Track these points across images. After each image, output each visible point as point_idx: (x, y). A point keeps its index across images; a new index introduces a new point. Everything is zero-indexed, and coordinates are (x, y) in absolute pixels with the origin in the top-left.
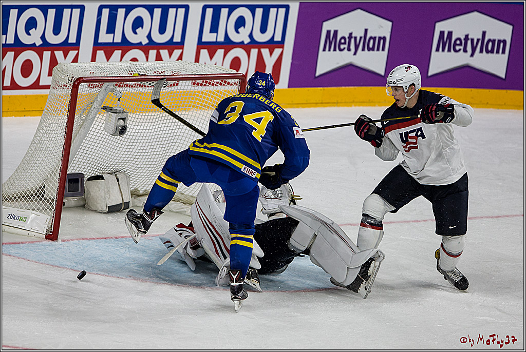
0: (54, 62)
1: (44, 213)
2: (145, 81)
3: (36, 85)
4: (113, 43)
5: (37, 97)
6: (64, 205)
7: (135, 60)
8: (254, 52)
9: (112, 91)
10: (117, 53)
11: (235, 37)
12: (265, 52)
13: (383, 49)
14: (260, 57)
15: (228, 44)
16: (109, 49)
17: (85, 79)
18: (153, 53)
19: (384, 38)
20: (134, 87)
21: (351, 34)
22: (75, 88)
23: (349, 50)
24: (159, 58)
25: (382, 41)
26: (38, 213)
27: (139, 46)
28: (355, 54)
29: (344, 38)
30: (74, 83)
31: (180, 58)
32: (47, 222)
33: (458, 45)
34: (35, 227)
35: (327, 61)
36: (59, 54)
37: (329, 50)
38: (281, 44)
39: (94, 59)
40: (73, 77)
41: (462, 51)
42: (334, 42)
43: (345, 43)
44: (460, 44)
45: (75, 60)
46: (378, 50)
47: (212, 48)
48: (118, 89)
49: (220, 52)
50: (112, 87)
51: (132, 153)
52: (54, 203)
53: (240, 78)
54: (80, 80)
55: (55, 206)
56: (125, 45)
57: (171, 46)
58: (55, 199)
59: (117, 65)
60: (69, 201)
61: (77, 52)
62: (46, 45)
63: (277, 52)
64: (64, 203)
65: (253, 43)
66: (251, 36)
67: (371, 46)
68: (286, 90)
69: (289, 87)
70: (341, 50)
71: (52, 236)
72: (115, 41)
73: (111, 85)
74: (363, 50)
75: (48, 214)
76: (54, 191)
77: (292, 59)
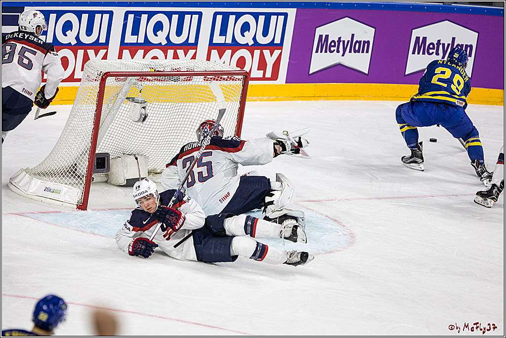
0: (86, 58)
1: (75, 187)
2: (160, 76)
3: (71, 79)
4: (137, 44)
5: (72, 88)
6: (93, 180)
7: (155, 58)
8: (257, 53)
9: (135, 84)
10: (141, 52)
11: (240, 40)
12: (267, 53)
13: (367, 52)
14: (262, 56)
15: (235, 46)
16: (133, 48)
17: (111, 73)
18: (171, 52)
19: (368, 42)
20: (152, 81)
21: (340, 38)
22: (103, 81)
23: (338, 51)
24: (176, 56)
25: (366, 44)
26: (70, 186)
27: (159, 46)
28: (343, 55)
29: (334, 41)
30: (102, 77)
31: (194, 57)
32: (78, 195)
33: (431, 49)
34: (67, 199)
35: (319, 61)
36: (91, 52)
37: (321, 52)
38: (280, 46)
39: (120, 57)
40: (101, 72)
41: (435, 53)
42: (326, 45)
43: (334, 46)
44: (433, 48)
45: (105, 57)
46: (363, 52)
47: (221, 48)
48: (140, 83)
49: (228, 52)
50: (135, 81)
51: (149, 137)
52: (84, 179)
53: (244, 74)
54: (107, 75)
55: (84, 181)
56: (147, 45)
57: (187, 46)
58: (85, 175)
59: (140, 62)
60: (97, 177)
61: (106, 50)
62: (80, 44)
63: (277, 53)
64: (93, 178)
65: (256, 45)
66: (254, 39)
67: (357, 49)
68: (284, 85)
69: (286, 83)
70: (331, 52)
71: (83, 206)
72: (138, 42)
73: (133, 79)
74: (350, 52)
75: (79, 187)
76: (84, 168)
77: (289, 59)
